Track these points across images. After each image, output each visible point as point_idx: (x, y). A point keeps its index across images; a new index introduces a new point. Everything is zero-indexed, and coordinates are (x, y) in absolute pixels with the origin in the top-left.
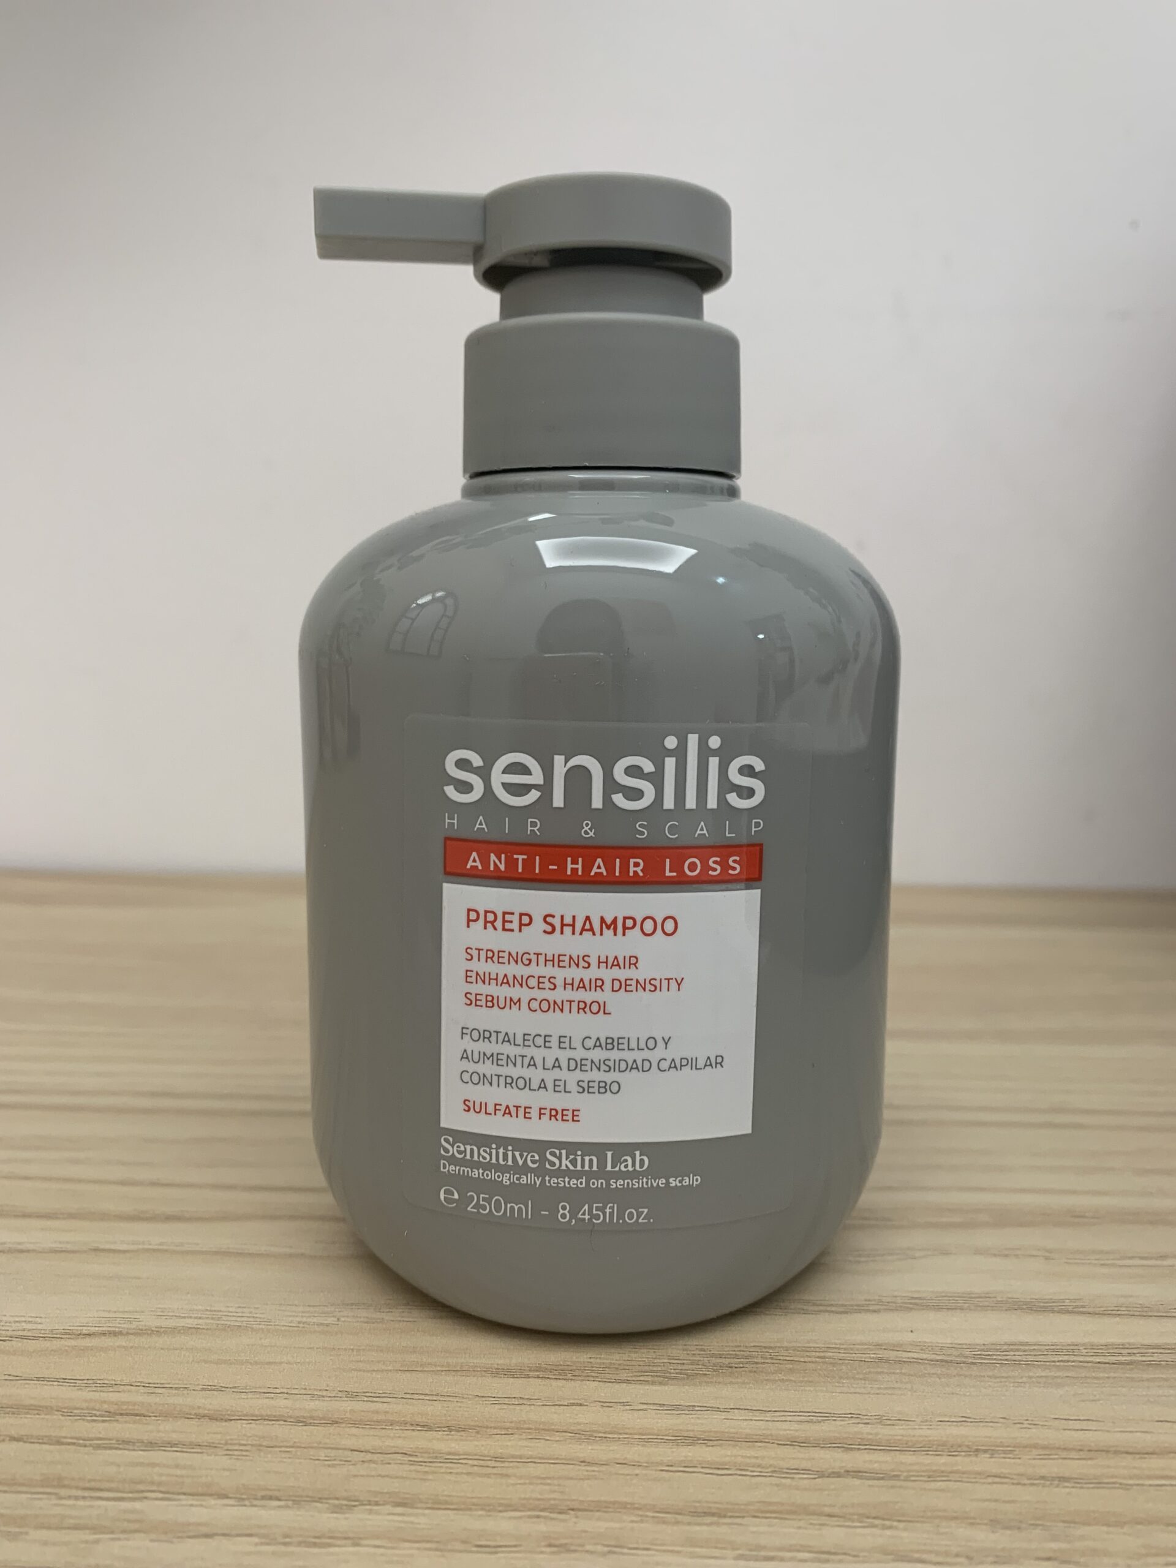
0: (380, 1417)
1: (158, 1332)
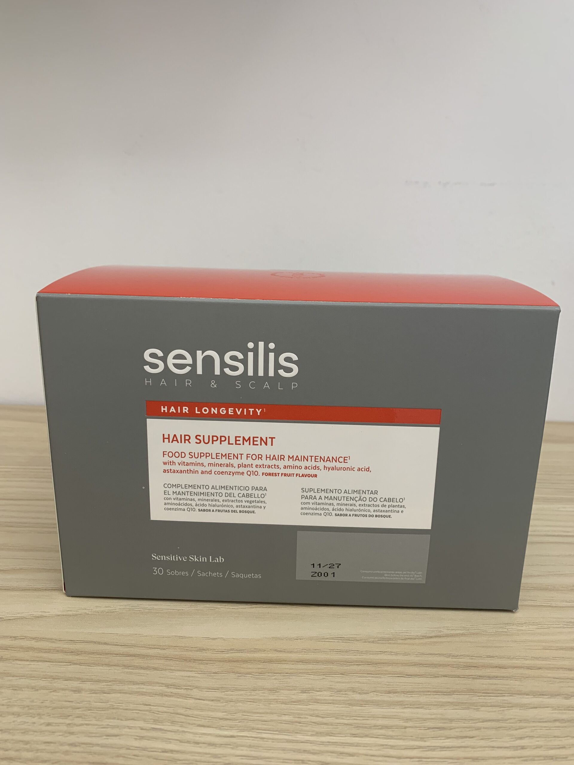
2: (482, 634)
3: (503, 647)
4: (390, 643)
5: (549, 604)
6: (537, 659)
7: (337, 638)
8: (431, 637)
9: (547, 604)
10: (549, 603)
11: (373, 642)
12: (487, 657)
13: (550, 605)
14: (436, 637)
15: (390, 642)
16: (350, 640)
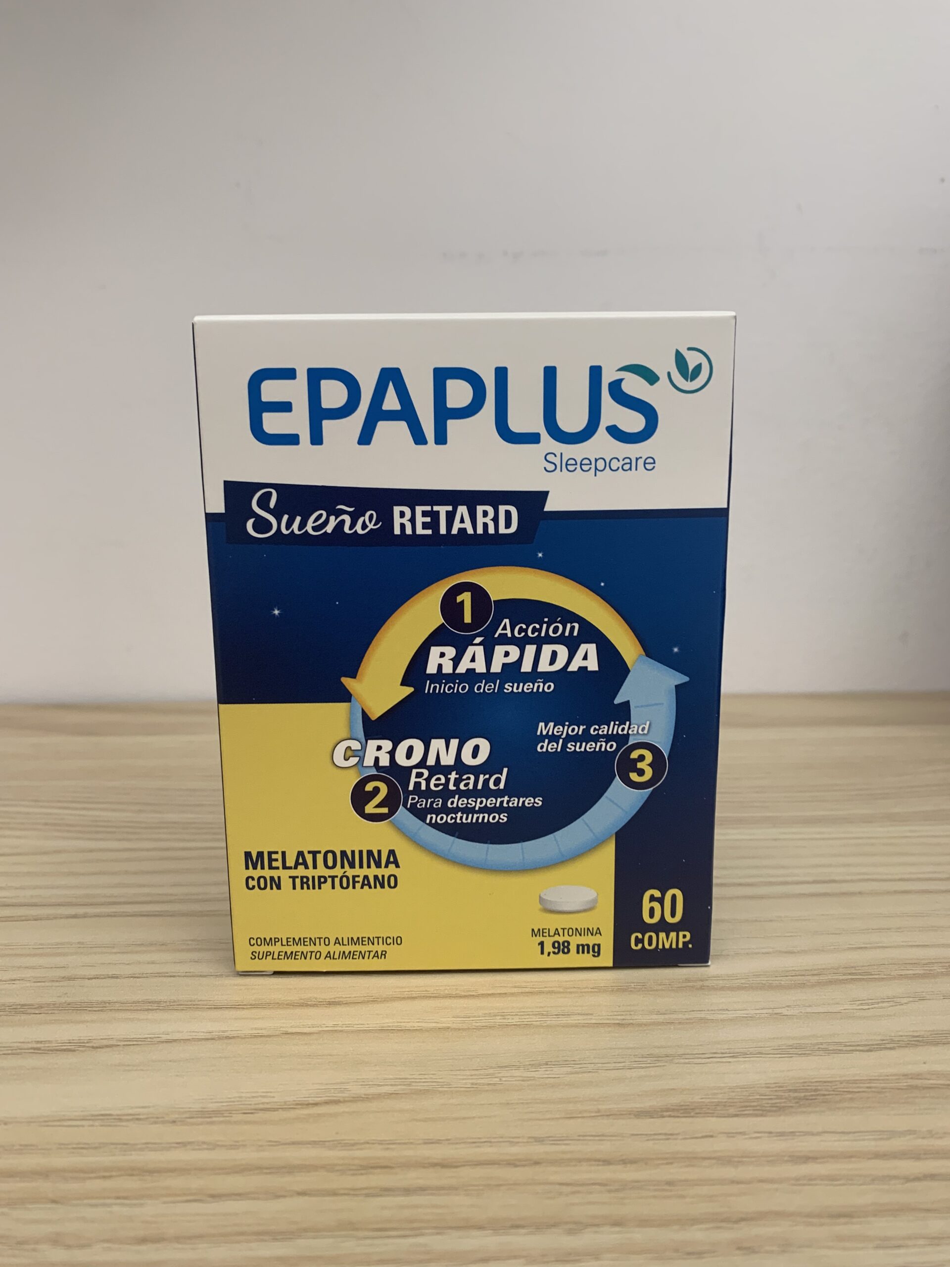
0: (568, 1156)
1: (367, 1098)
2: (437, 1091)
3: (474, 1117)
4: (212, 1123)
5: (617, 1019)
6: (539, 1140)
7: (94, 1118)
8: (316, 1104)
9: (613, 1019)
10: (619, 1017)
11: (174, 1122)
12: (425, 1143)
13: (618, 1022)
14: (326, 1103)
15: (214, 1119)
16: (120, 1120)
